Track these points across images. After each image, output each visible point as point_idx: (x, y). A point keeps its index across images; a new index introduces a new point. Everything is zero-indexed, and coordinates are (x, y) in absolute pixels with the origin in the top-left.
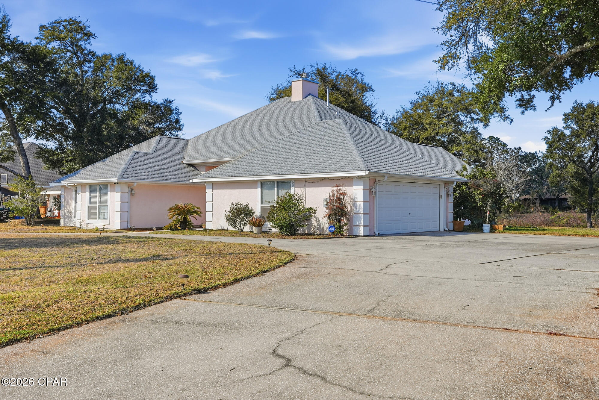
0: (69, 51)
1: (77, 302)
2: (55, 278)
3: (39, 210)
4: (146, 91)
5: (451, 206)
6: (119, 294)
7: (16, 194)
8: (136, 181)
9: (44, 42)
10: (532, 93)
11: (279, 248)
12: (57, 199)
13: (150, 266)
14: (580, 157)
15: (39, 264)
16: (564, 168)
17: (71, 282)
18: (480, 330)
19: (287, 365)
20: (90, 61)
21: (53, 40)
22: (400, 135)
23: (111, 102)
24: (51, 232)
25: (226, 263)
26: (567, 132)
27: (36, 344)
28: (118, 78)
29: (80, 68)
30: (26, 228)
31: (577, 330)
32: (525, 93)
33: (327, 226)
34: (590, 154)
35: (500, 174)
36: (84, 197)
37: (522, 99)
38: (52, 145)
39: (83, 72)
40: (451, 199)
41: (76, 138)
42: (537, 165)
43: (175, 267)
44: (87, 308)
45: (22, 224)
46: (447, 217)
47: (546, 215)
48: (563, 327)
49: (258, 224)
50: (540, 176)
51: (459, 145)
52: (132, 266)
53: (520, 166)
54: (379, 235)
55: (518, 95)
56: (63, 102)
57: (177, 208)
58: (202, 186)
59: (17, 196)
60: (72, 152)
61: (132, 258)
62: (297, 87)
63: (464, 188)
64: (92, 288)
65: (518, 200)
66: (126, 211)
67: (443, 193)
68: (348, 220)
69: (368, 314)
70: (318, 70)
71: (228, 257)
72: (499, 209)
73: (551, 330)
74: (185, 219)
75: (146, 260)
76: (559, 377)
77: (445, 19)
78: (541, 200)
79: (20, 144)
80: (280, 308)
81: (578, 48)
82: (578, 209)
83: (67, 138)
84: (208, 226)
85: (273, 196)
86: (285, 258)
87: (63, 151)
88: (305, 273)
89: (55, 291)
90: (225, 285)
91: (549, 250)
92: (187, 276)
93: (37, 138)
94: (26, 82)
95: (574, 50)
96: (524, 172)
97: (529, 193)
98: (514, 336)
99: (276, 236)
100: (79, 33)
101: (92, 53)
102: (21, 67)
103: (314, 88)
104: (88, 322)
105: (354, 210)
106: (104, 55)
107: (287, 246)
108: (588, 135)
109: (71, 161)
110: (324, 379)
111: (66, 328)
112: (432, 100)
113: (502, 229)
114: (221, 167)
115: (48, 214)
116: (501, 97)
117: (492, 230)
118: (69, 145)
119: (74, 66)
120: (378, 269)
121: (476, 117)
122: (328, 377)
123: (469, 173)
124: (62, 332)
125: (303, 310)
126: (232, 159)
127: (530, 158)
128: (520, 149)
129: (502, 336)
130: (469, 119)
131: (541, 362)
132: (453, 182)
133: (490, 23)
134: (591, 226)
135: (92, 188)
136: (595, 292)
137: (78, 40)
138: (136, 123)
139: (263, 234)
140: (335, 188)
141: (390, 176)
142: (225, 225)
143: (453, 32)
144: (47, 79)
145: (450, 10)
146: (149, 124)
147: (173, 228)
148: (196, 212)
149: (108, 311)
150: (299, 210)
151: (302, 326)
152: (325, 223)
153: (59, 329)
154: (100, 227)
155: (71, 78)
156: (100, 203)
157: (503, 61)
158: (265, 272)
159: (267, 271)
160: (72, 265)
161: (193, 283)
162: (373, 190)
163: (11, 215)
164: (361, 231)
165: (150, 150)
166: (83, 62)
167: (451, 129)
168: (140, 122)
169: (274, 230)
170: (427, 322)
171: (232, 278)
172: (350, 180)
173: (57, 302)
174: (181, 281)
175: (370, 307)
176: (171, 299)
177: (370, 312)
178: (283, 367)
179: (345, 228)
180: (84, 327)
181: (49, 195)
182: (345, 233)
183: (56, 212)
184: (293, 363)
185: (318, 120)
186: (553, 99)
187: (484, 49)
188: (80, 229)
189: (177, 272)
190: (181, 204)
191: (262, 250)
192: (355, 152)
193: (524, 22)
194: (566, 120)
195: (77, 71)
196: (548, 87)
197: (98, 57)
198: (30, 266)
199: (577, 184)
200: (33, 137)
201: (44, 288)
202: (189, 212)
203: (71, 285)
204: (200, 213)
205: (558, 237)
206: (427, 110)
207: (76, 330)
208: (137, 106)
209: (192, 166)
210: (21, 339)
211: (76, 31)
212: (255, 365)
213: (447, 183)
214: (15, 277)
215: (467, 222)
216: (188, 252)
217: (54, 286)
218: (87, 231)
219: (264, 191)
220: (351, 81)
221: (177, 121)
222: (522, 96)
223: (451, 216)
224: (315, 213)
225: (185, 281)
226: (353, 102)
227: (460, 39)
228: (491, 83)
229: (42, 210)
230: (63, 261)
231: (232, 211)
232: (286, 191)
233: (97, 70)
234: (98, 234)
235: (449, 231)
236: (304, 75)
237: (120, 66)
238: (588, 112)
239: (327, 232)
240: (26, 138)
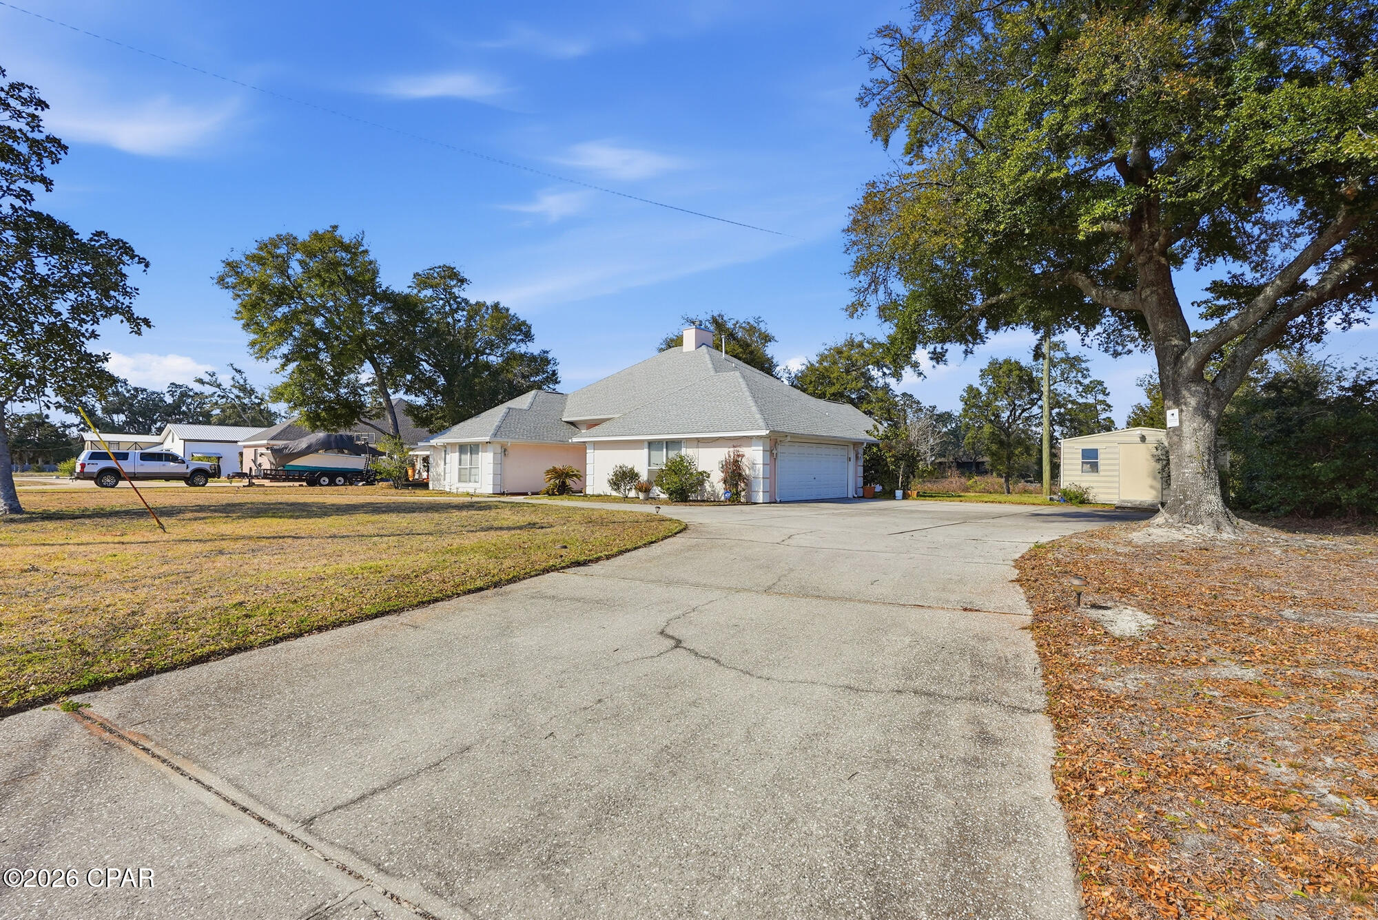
0: (442, 299)
1: (446, 573)
2: (423, 547)
3: (407, 472)
4: (522, 340)
5: (861, 470)
6: (492, 565)
7: (384, 454)
8: (509, 440)
9: (415, 291)
10: (945, 347)
11: (669, 516)
12: (426, 460)
13: (525, 535)
14: (998, 416)
15: (407, 531)
16: (980, 428)
17: (440, 551)
18: (890, 607)
19: (676, 647)
20: (463, 310)
21: (425, 288)
22: (804, 391)
23: (483, 353)
24: (419, 497)
25: (608, 533)
26: (983, 390)
27: (406, 617)
28: (492, 327)
29: (453, 317)
30: (393, 491)
31: (993, 605)
32: (939, 346)
33: (722, 491)
34: (1008, 413)
35: (914, 435)
36: (454, 457)
37: (934, 352)
38: (420, 401)
39: (455, 320)
40: (861, 463)
41: (446, 392)
42: (954, 425)
43: (551, 537)
44: (457, 580)
45: (389, 487)
46: (856, 483)
47: (963, 480)
48: (978, 603)
49: (647, 490)
50: (956, 437)
51: (870, 402)
52: (506, 535)
53: (935, 427)
54: (781, 502)
55: (931, 348)
56: (433, 353)
57: (554, 470)
58: (583, 447)
59: (384, 457)
60: (441, 408)
61: (505, 526)
62: (690, 336)
63: (875, 449)
64: (463, 558)
65: (932, 463)
66: (499, 474)
67: (852, 455)
68: (746, 485)
69: (767, 591)
70: (713, 317)
71: (611, 526)
72: (913, 473)
73: (965, 606)
74: (564, 483)
75: (520, 528)
76: (973, 655)
77: (853, 264)
78: (958, 463)
79: (388, 400)
80: (669, 583)
81: (993, 300)
82: (994, 474)
83: (436, 393)
84: (589, 491)
85: (662, 458)
86: (675, 527)
87: (432, 408)
88: (697, 545)
89: (424, 560)
90: (608, 557)
91: (966, 519)
92: (565, 547)
93: (406, 393)
94: (396, 333)
95: (989, 302)
96: (939, 432)
97: (945, 456)
98: (927, 614)
99: (666, 503)
100: (452, 279)
101: (466, 301)
102: (391, 318)
103: (710, 338)
104: (458, 595)
105: (752, 473)
106: (478, 303)
107: (678, 514)
108: (1006, 393)
109: (440, 418)
110: (717, 661)
111: (436, 600)
112: (840, 352)
113: (915, 496)
114: (604, 425)
115: (417, 477)
116: (913, 349)
117: (905, 497)
118: (438, 401)
119: (446, 315)
120: (779, 540)
121: (887, 372)
122: (722, 659)
123: (881, 433)
124: (431, 606)
125: (697, 585)
126: (616, 416)
127: (945, 418)
128: (935, 407)
129: (915, 614)
130: (880, 374)
131: (954, 641)
132: (863, 443)
133: (901, 269)
134: (1009, 492)
135: (463, 448)
136: (1013, 564)
137: (452, 287)
138: (510, 376)
139: (650, 500)
140: (732, 449)
141: (794, 435)
142: (608, 490)
143: (862, 277)
144: (418, 329)
145: (858, 255)
146: (524, 377)
147: (550, 493)
148: (575, 475)
149: (479, 583)
150: (691, 474)
151: (694, 604)
152: (720, 488)
153: (429, 602)
154: (471, 491)
155: (443, 327)
156: (471, 464)
157: (916, 311)
158: (652, 543)
159: (655, 542)
160: (441, 533)
161: (572, 554)
162: (774, 452)
163: (378, 477)
164: (760, 497)
165: (525, 407)
166: (456, 311)
167: (860, 384)
168: (515, 375)
169: (663, 496)
170: (833, 599)
171: (615, 550)
172: (748, 440)
173: (425, 573)
174: (558, 552)
175: (770, 583)
176: (548, 572)
177: (770, 588)
178: (672, 649)
179: (743, 493)
180: (454, 601)
181: (417, 456)
182: (743, 500)
183: (425, 475)
184: (684, 645)
185: (712, 373)
186: (966, 352)
187: (894, 296)
188: (449, 493)
189: (554, 542)
190: (559, 466)
191: (650, 519)
192: (754, 409)
193: (936, 269)
194: (982, 376)
195: (450, 320)
196: (962, 339)
197: (471, 305)
198: (398, 532)
199: (994, 447)
200: (402, 392)
201: (411, 558)
202: (568, 475)
203: (440, 554)
204: (581, 477)
205: (974, 504)
206: (835, 363)
207: (446, 603)
208: (513, 358)
209: (572, 423)
210: (390, 611)
211: (449, 277)
212: (641, 646)
213: (856, 444)
214: (384, 543)
215: (878, 488)
216: (567, 521)
217: (422, 555)
218: (457, 495)
219: (652, 453)
220: (751, 330)
221: (554, 373)
222: (935, 349)
223: (860, 481)
224: (708, 477)
225: (563, 552)
226: (752, 352)
227: (870, 285)
228: (903, 334)
229: (410, 472)
230: (431, 528)
231: (616, 475)
232: (676, 452)
233: (470, 318)
234: (469, 499)
235: (859, 497)
236: (697, 323)
237: (495, 314)
238: (1005, 368)
239: (723, 498)
240: (394, 393)
